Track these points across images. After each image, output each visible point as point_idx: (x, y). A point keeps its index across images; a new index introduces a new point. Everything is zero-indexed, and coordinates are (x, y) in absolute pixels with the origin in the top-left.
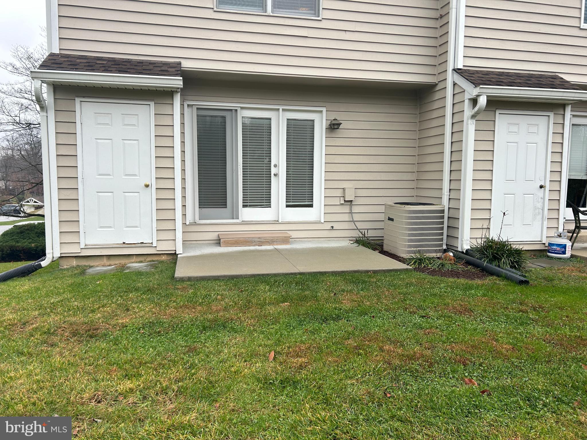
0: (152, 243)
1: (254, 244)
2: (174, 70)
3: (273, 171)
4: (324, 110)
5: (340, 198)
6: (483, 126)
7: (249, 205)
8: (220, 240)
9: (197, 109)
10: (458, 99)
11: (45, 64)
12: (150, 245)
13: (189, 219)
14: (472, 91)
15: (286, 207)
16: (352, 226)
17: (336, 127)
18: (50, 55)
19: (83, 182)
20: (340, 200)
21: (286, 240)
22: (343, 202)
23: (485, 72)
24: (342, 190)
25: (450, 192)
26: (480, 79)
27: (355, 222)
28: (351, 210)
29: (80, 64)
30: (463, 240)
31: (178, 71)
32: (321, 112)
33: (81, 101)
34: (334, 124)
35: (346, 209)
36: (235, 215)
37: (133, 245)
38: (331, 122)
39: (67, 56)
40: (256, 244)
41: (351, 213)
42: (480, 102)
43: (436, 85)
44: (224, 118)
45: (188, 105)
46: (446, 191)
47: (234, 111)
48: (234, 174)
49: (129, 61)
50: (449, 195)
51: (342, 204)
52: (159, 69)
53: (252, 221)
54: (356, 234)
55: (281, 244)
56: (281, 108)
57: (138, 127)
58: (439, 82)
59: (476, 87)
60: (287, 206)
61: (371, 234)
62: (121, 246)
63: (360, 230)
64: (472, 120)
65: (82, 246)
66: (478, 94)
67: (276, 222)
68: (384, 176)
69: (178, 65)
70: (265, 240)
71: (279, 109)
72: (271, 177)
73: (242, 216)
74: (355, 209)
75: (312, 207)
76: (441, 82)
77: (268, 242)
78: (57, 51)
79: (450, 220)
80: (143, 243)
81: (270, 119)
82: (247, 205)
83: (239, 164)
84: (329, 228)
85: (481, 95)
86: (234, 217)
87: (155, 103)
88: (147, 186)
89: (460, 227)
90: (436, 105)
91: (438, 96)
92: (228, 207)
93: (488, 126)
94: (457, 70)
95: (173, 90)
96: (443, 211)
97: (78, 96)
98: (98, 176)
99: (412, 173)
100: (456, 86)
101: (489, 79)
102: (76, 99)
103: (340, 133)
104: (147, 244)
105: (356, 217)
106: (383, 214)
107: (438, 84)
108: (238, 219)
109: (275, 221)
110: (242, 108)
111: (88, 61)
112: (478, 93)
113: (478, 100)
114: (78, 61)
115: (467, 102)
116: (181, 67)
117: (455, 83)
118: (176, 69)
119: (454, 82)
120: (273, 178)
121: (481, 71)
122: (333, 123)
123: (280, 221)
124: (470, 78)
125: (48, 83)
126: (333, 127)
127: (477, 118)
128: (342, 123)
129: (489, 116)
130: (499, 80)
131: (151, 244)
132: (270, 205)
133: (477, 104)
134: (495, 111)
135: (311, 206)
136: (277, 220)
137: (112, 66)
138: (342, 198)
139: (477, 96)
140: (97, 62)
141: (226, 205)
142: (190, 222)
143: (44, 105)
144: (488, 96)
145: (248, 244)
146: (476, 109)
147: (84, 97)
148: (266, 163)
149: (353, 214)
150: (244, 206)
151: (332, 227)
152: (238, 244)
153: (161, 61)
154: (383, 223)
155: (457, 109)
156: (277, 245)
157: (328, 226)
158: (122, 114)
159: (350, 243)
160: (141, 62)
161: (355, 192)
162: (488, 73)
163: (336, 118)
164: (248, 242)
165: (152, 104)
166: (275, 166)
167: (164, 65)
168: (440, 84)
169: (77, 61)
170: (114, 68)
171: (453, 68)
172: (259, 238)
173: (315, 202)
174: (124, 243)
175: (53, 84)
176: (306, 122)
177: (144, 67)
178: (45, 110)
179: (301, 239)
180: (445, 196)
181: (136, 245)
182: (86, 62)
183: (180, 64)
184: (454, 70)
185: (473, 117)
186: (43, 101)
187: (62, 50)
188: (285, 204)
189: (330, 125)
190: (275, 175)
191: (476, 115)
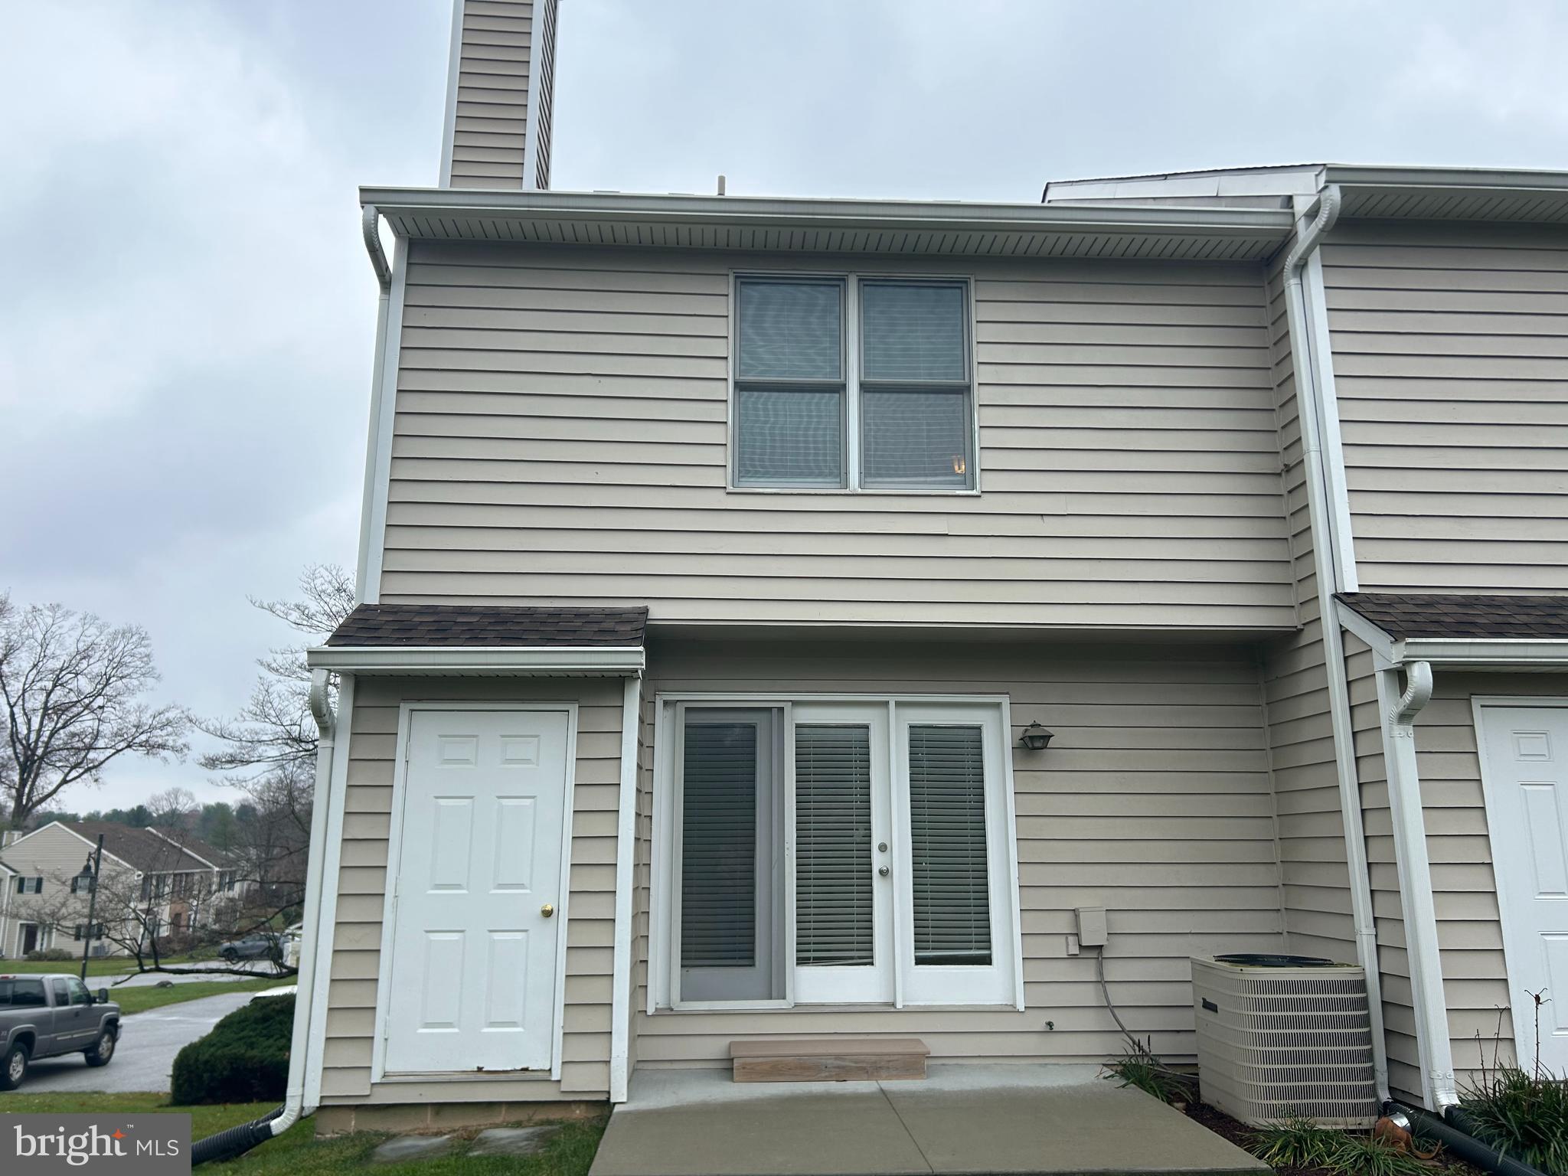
0: (550, 1070)
1: (823, 1075)
2: (628, 627)
3: (878, 861)
4: (1005, 700)
5: (1067, 938)
6: (1438, 740)
7: (814, 958)
8: (732, 1060)
9: (687, 709)
10: (1357, 669)
11: (343, 631)
12: (543, 1077)
13: (655, 999)
14: (1388, 652)
15: (917, 963)
16: (1105, 1021)
17: (1038, 744)
18: (358, 611)
19: (396, 907)
20: (1067, 945)
21: (915, 1063)
22: (1075, 950)
23: (1423, 600)
24: (1070, 916)
25: (1375, 926)
26: (1408, 617)
27: (1116, 1011)
28: (1101, 974)
29: (419, 628)
30: (1434, 1076)
31: (638, 632)
32: (998, 705)
33: (412, 710)
34: (1031, 738)
35: (1087, 971)
36: (775, 988)
37: (502, 1077)
38: (1026, 730)
39: (395, 610)
40: (831, 1076)
41: (1101, 982)
42: (1415, 680)
43: (1297, 633)
44: (752, 728)
45: (666, 703)
46: (1363, 924)
47: (775, 711)
48: (775, 872)
49: (529, 613)
50: (1376, 936)
51: (1073, 957)
52: (596, 627)
53: (823, 1005)
54: (1119, 1046)
55: (898, 1077)
56: (892, 699)
57: (538, 765)
58: (1304, 624)
59: (1396, 640)
60: (920, 961)
61: (1160, 1046)
62: (472, 1077)
63: (1132, 1035)
64: (1402, 726)
65: (376, 1078)
66: (1404, 660)
67: (889, 1008)
68: (1187, 876)
69: (641, 616)
70: (856, 1063)
71: (887, 703)
72: (871, 879)
73: (794, 989)
74: (1113, 972)
75: (990, 963)
76: (1310, 625)
77: (864, 1069)
78: (373, 599)
79: (1389, 1008)
80: (526, 1069)
81: (867, 727)
82: (809, 959)
83: (786, 846)
84: (1041, 1026)
85: (1415, 662)
86: (774, 994)
87: (579, 707)
88: (547, 914)
89: (1419, 1036)
90: (1307, 684)
91: (1306, 660)
92: (757, 963)
93: (1455, 739)
94: (1344, 598)
95: (622, 674)
96: (1361, 986)
97: (405, 700)
98: (432, 889)
99: (1270, 866)
100: (1348, 637)
101: (1434, 618)
102: (402, 705)
103: (1050, 758)
104: (539, 1074)
105: (1119, 996)
106: (1189, 988)
107: (1302, 630)
108: (784, 998)
109: (886, 1004)
110: (795, 703)
111: (437, 620)
112: (1404, 657)
113: (1408, 675)
114: (417, 619)
115: (1380, 678)
116: (647, 620)
117: (1343, 629)
118: (635, 626)
119: (1341, 626)
120: (877, 883)
121: (1412, 597)
122: (1029, 734)
123: (899, 1006)
124: (1378, 617)
125: (344, 674)
126: (1030, 746)
127: (1416, 720)
128: (1053, 733)
129: (1452, 712)
130: (1465, 619)
131: (548, 1074)
132: (872, 957)
133: (1409, 685)
134: (1469, 700)
135: (986, 960)
136: (891, 1000)
137: (488, 628)
138: (1071, 938)
139: (1403, 665)
140: (458, 621)
141: (753, 958)
142: (658, 1007)
143: (329, 723)
144: (1432, 664)
145: (808, 1076)
146: (1408, 697)
147: (419, 700)
148: (858, 840)
149: (1108, 986)
150: (801, 961)
151: (1050, 1024)
152: (781, 1075)
153: (603, 609)
154: (1190, 1013)
155: (1360, 695)
156: (889, 1078)
157: (1038, 1022)
158: (503, 736)
159: (1102, 1076)
160: (556, 615)
161: (1108, 920)
162: (1431, 602)
163: (1038, 722)
164: (809, 1068)
165: (574, 709)
166: (883, 848)
167: (608, 616)
168: (1307, 629)
169: (414, 620)
170: (492, 632)
171: (1334, 592)
172: (838, 1057)
173: (997, 951)
174: (480, 1069)
175: (355, 675)
176: (961, 731)
177: (562, 626)
178: (331, 735)
179: (960, 1061)
180: (1364, 937)
181: (511, 1076)
182: (434, 621)
183: (645, 611)
184: (1336, 596)
185: (1404, 717)
186: (327, 716)
187: (386, 597)
188: (911, 954)
189: (1021, 739)
190: (881, 872)
191: (1410, 712)
